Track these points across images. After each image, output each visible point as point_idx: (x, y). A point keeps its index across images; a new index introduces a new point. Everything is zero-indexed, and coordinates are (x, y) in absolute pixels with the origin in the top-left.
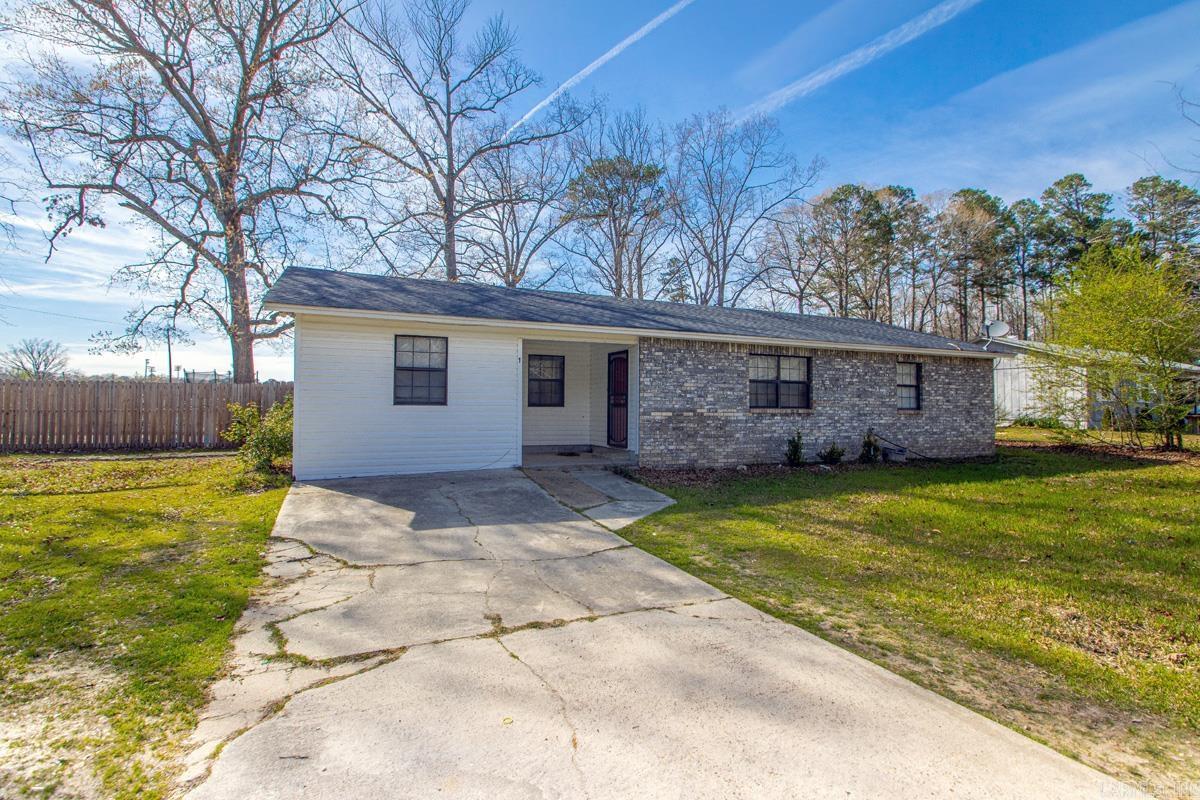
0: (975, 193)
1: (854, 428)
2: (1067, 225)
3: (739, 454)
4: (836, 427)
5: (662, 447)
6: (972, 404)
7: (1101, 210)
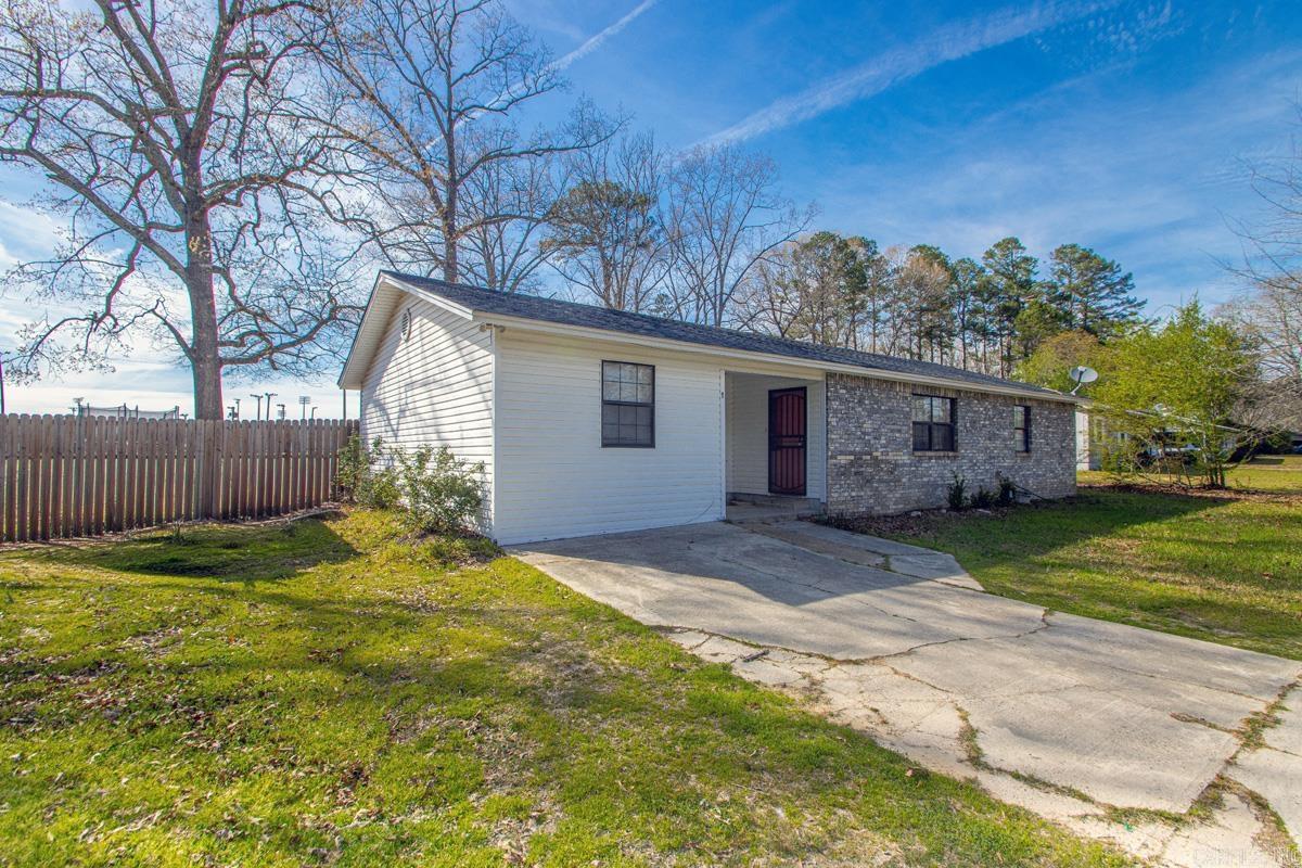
0: (930, 249)
1: (987, 471)
2: (1002, 282)
3: (905, 499)
4: (974, 470)
5: (846, 494)
6: (1062, 447)
7: (1029, 271)
